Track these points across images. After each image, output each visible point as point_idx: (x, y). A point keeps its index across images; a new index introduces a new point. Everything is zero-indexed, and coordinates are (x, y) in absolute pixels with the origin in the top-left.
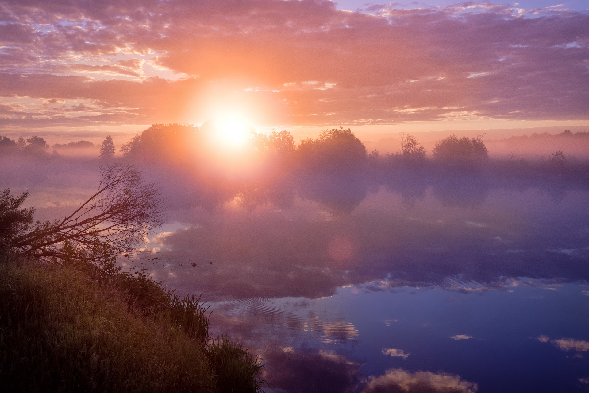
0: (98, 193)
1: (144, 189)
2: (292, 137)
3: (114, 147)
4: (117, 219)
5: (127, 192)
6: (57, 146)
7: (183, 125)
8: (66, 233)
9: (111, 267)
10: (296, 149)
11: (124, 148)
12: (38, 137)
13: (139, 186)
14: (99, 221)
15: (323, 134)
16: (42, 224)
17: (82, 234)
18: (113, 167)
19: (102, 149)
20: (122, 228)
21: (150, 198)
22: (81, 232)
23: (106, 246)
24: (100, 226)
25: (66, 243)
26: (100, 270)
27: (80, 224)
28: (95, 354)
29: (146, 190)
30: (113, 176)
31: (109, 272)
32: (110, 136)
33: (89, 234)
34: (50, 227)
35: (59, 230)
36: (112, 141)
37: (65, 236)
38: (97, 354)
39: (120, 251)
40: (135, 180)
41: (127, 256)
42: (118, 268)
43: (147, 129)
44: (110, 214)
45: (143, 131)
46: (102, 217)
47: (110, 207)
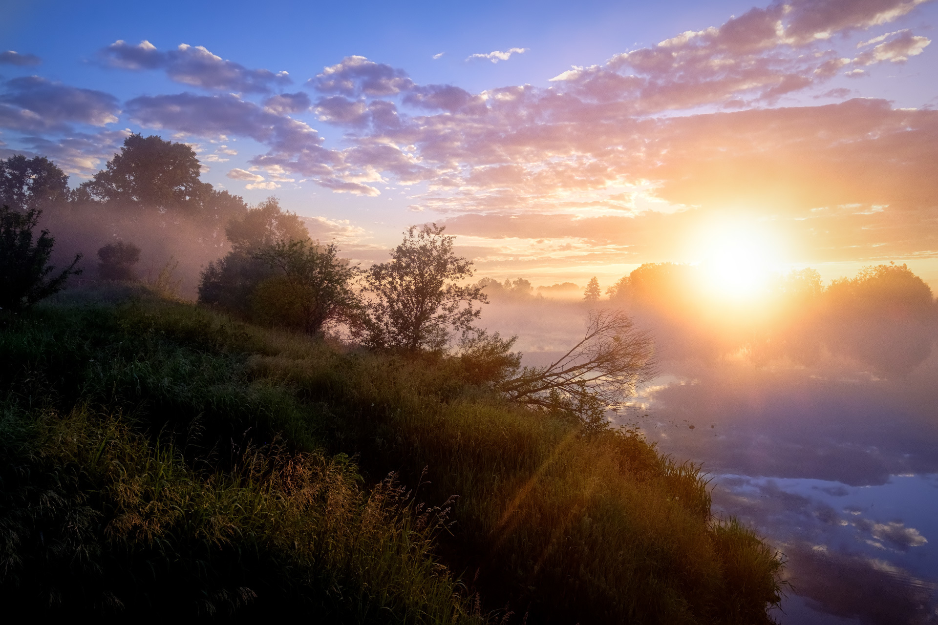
0: (586, 339)
1: (635, 336)
2: (819, 276)
3: (599, 289)
4: (605, 368)
5: (617, 339)
6: (541, 288)
7: (677, 264)
8: (552, 381)
9: (598, 421)
10: (824, 291)
11: (610, 291)
12: (523, 279)
13: (629, 334)
14: (586, 370)
15: (864, 271)
16: (529, 370)
17: (568, 383)
18: (601, 312)
19: (586, 291)
20: (611, 379)
21: (642, 348)
22: (567, 381)
23: (593, 398)
24: (588, 376)
25: (553, 391)
26: (586, 423)
27: (566, 372)
28: (586, 517)
29: (637, 338)
30: (601, 321)
31: (596, 426)
32: (595, 277)
33: (576, 383)
34: (536, 373)
35: (545, 377)
36: (598, 282)
37: (552, 384)
38: (589, 517)
39: (607, 404)
40: (626, 326)
41: (614, 410)
42: (606, 423)
43: (636, 269)
44: (598, 362)
45: (632, 271)
46: (589, 366)
47: (597, 355)
